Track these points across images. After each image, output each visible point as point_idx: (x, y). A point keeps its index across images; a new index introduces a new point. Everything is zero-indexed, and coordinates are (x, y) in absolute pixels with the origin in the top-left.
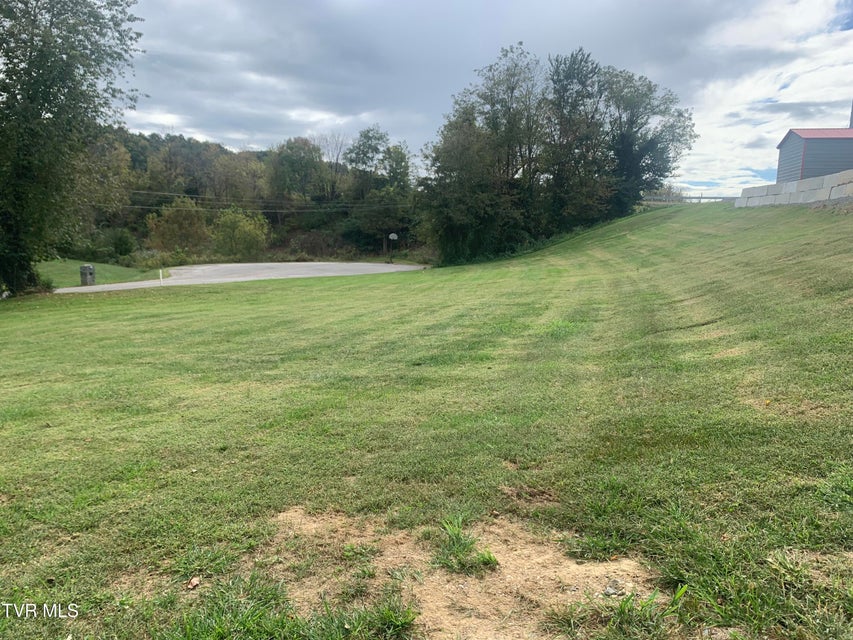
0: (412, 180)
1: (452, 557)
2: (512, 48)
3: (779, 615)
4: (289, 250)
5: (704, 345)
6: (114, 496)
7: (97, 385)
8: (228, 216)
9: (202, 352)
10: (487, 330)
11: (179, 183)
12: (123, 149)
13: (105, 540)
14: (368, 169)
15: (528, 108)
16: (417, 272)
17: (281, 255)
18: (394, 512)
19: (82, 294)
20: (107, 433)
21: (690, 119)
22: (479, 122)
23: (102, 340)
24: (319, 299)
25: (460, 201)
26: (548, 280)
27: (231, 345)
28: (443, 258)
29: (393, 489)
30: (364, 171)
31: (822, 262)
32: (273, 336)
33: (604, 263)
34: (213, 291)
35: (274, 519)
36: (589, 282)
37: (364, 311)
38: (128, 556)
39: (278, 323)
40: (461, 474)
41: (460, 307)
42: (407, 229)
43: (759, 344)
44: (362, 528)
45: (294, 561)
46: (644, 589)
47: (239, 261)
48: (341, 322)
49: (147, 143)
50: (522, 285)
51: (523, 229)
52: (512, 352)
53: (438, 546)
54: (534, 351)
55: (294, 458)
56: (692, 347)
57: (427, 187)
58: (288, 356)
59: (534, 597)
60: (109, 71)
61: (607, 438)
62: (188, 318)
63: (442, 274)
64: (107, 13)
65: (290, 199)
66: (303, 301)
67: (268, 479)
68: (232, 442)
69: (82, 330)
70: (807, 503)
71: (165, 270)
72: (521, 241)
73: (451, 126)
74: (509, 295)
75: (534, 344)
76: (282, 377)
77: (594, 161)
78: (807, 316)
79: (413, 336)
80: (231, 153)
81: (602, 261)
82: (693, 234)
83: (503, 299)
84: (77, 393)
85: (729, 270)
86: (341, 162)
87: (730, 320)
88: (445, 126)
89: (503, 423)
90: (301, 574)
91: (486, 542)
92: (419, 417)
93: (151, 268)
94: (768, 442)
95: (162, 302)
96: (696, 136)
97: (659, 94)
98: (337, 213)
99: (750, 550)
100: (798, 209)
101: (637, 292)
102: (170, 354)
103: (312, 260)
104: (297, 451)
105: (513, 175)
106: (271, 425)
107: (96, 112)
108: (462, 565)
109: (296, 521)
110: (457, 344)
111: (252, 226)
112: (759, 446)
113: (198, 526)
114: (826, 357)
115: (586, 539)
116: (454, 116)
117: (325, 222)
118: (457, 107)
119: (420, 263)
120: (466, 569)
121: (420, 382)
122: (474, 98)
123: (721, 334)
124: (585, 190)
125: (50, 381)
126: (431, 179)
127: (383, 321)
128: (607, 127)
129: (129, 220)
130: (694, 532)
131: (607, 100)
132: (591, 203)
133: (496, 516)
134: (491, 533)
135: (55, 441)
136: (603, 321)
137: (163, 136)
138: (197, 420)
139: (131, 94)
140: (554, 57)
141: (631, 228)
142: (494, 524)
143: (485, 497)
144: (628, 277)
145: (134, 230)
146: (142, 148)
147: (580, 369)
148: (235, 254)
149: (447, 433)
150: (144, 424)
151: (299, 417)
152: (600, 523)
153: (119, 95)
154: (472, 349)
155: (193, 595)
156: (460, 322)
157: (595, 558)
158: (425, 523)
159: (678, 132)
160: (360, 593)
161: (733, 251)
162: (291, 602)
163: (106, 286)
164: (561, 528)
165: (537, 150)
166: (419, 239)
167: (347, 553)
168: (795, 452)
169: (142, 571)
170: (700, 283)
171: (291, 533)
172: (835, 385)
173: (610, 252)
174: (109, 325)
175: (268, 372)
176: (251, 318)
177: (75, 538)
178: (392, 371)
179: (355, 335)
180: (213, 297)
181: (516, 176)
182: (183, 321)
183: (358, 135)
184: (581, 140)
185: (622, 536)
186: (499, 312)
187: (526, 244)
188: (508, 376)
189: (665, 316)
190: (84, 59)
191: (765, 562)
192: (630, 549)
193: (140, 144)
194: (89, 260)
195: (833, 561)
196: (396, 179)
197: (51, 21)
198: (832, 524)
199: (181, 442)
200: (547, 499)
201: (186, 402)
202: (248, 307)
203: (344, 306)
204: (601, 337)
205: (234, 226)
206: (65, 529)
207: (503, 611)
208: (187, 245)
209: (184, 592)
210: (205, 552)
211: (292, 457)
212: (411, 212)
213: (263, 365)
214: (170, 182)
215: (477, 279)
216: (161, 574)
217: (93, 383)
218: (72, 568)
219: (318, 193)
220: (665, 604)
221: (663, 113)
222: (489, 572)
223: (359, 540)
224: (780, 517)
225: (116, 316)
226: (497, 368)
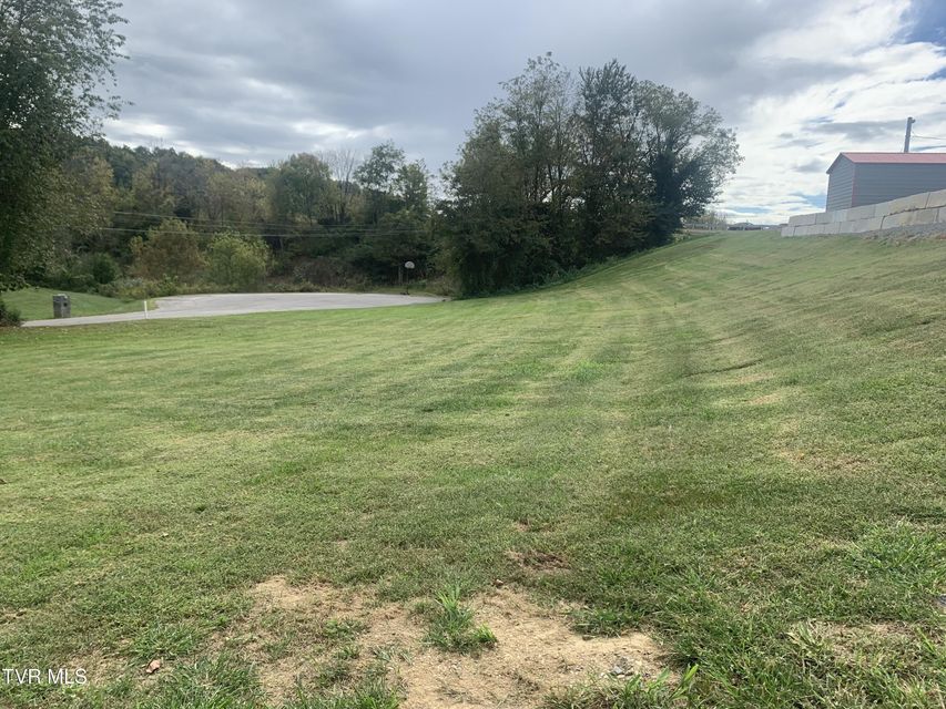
0: (431, 204)
1: (446, 634)
2: (540, 59)
3: (797, 696)
4: (293, 279)
5: (738, 390)
6: (71, 565)
7: (64, 435)
8: (223, 240)
9: (186, 396)
10: (508, 372)
11: (169, 203)
12: (104, 164)
13: (55, 617)
14: (382, 190)
15: (557, 125)
16: (434, 305)
17: (282, 284)
18: (386, 583)
19: (55, 328)
20: (69, 491)
21: (734, 140)
22: (505, 140)
23: (73, 381)
24: (325, 335)
25: (483, 227)
26: (577, 316)
27: (219, 388)
28: (464, 289)
29: (387, 556)
30: (377, 191)
31: (870, 299)
32: (268, 378)
33: (639, 297)
34: (205, 325)
35: (251, 591)
36: (622, 318)
37: (373, 349)
38: (81, 635)
39: (274, 362)
40: (465, 537)
41: (481, 345)
42: (424, 257)
43: (798, 389)
44: (349, 600)
45: (269, 640)
46: (655, 668)
47: (236, 292)
48: (346, 362)
49: (132, 157)
50: (550, 321)
51: (552, 258)
52: (533, 396)
53: (432, 621)
54: (558, 396)
55: (280, 520)
56: (727, 392)
57: (447, 210)
58: (283, 402)
59: (534, 679)
60: (87, 77)
61: (627, 496)
62: (174, 356)
63: (462, 307)
64: (84, 12)
65: (293, 223)
66: (305, 337)
67: (248, 545)
68: (212, 501)
69: (51, 369)
70: (834, 570)
71: (151, 301)
72: (551, 272)
73: (473, 144)
74: (535, 331)
75: (557, 387)
76: (275, 425)
77: (630, 185)
78: (850, 359)
79: (426, 378)
80: (229, 170)
81: (636, 295)
82: (736, 266)
83: (528, 337)
84: (39, 443)
85: (773, 306)
86: (352, 181)
87: (769, 362)
88: (467, 144)
89: (515, 478)
90: (276, 654)
91: (485, 616)
92: (424, 471)
93: (136, 298)
94: (800, 500)
95: (146, 337)
96: (741, 159)
97: (700, 112)
98: (347, 238)
99: (770, 622)
100: (849, 240)
101: (673, 330)
102: (151, 398)
103: (318, 291)
104: (284, 511)
105: (542, 198)
106: (258, 482)
107: (71, 122)
108: (458, 644)
109: (278, 593)
110: (473, 386)
111: (251, 253)
112: (789, 505)
113: (164, 599)
114: (866, 405)
115: (595, 612)
116: (477, 133)
117: (333, 249)
118: (480, 122)
119: (439, 294)
120: (460, 647)
121: (429, 431)
122: (499, 113)
123: (759, 379)
124: (619, 216)
125: (10, 429)
126: (450, 202)
127: (393, 361)
128: (645, 148)
129: (111, 244)
130: (713, 603)
131: (645, 118)
132: (626, 230)
133: (499, 586)
134: (491, 605)
135: (8, 500)
136: (633, 361)
137: (151, 150)
138: (174, 475)
139: (112, 102)
140: (584, 70)
141: (670, 258)
142: (496, 594)
143: (488, 564)
144: (664, 313)
145: (117, 255)
146: (127, 162)
147: (605, 416)
148: (231, 283)
149: (453, 490)
150: (113, 480)
151: (290, 472)
152: (611, 594)
153: (98, 104)
154: (489, 393)
155: (152, 680)
156: (479, 362)
157: (603, 633)
158: (421, 594)
159: (722, 155)
160: (340, 676)
161: (780, 285)
162: (262, 688)
163: (82, 318)
164: (569, 599)
165: (568, 172)
166: (438, 268)
167: (329, 630)
168: (827, 512)
169: (95, 653)
170: (742, 320)
171: (269, 607)
172: (874, 437)
173: (646, 285)
174: (83, 364)
175: (260, 420)
176: (246, 357)
177: (21, 614)
178: (399, 417)
179: (360, 377)
180: (205, 332)
181: (545, 200)
182: (167, 360)
183: (370, 153)
184: (615, 161)
185: (635, 608)
186: (522, 351)
187: (556, 275)
188: (526, 425)
189: (701, 358)
190: (58, 63)
191: (786, 636)
192: (643, 622)
193: (124, 159)
194: (64, 289)
195: (858, 635)
196: (413, 201)
197: (20, 20)
198: (860, 593)
199: (153, 501)
200: (558, 566)
201: (164, 454)
202: (243, 344)
203: (353, 343)
204: (630, 380)
205: (230, 252)
206: (11, 604)
207: (499, 696)
208: (177, 273)
209: (141, 678)
210: (169, 630)
211: (278, 518)
212: (430, 237)
213: (253, 412)
214: (158, 202)
215: (500, 313)
216: (117, 656)
217: (59, 432)
218: (13, 650)
219: (326, 216)
220: (676, 685)
221: (704, 133)
222: (487, 650)
223: (345, 615)
224: (805, 585)
225: (92, 353)
226: (515, 415)
